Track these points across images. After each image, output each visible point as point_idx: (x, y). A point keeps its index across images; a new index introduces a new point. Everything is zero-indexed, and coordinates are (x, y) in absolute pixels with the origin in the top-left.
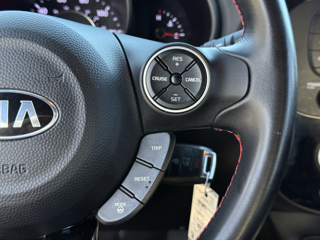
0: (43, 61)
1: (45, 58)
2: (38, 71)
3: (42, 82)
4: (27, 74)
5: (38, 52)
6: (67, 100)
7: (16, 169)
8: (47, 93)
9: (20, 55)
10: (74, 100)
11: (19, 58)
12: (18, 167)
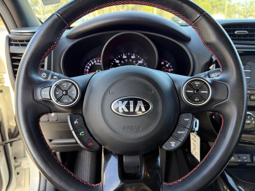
0: (145, 85)
1: (146, 84)
2: (143, 89)
3: (145, 93)
4: (139, 90)
5: (143, 82)
6: (155, 100)
7: (136, 128)
8: (147, 98)
9: (136, 83)
10: (158, 100)
11: (136, 84)
12: (137, 127)
